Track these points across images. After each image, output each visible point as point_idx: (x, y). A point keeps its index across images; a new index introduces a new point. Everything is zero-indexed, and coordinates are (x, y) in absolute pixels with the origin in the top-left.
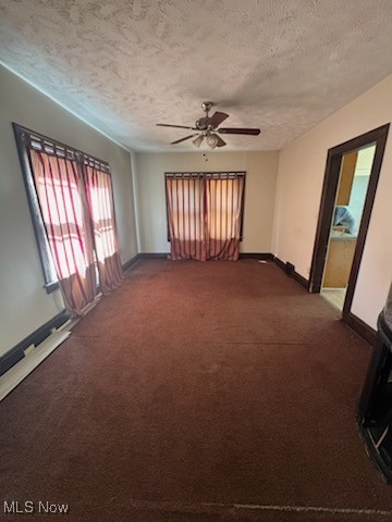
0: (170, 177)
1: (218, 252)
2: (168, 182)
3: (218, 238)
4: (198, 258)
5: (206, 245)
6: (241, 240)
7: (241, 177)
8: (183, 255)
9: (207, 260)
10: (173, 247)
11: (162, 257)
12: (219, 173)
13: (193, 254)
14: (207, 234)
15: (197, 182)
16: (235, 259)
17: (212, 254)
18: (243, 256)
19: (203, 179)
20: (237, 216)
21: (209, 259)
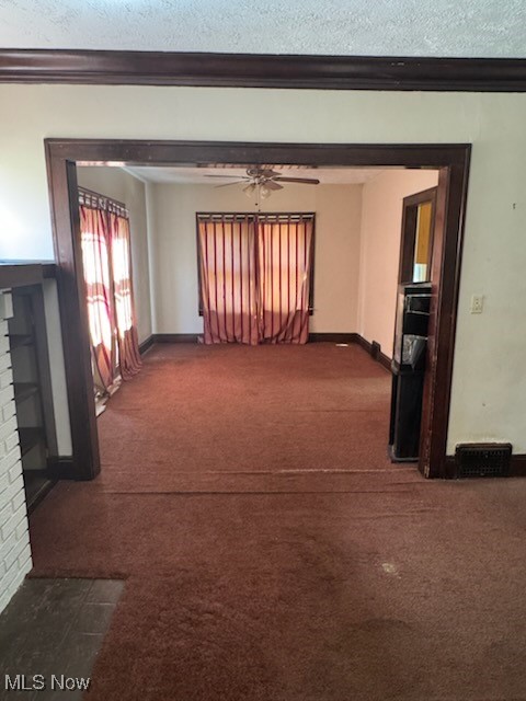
0: (203, 219)
1: (276, 331)
2: (202, 226)
3: (276, 309)
4: (245, 340)
5: (258, 320)
6: (311, 313)
7: (308, 220)
8: (223, 337)
9: (260, 343)
10: (208, 324)
11: (190, 340)
12: (277, 214)
13: (238, 334)
14: (259, 305)
15: (244, 226)
16: (303, 341)
17: (268, 335)
18: (314, 338)
19: (252, 223)
20: (304, 277)
21: (263, 342)
